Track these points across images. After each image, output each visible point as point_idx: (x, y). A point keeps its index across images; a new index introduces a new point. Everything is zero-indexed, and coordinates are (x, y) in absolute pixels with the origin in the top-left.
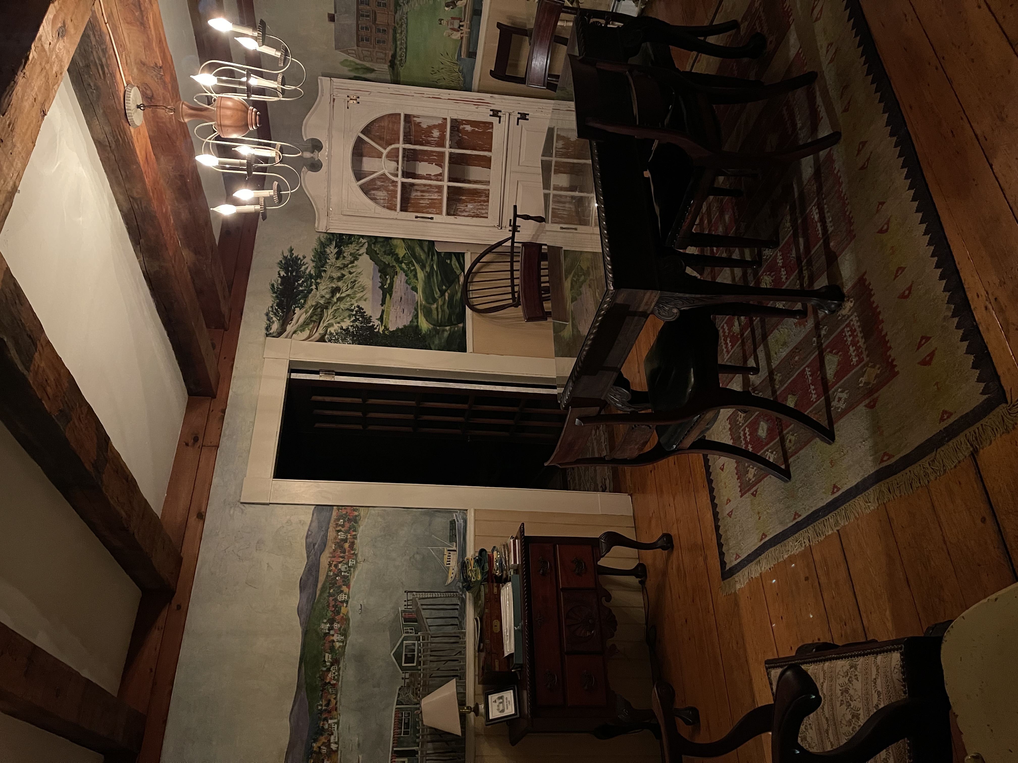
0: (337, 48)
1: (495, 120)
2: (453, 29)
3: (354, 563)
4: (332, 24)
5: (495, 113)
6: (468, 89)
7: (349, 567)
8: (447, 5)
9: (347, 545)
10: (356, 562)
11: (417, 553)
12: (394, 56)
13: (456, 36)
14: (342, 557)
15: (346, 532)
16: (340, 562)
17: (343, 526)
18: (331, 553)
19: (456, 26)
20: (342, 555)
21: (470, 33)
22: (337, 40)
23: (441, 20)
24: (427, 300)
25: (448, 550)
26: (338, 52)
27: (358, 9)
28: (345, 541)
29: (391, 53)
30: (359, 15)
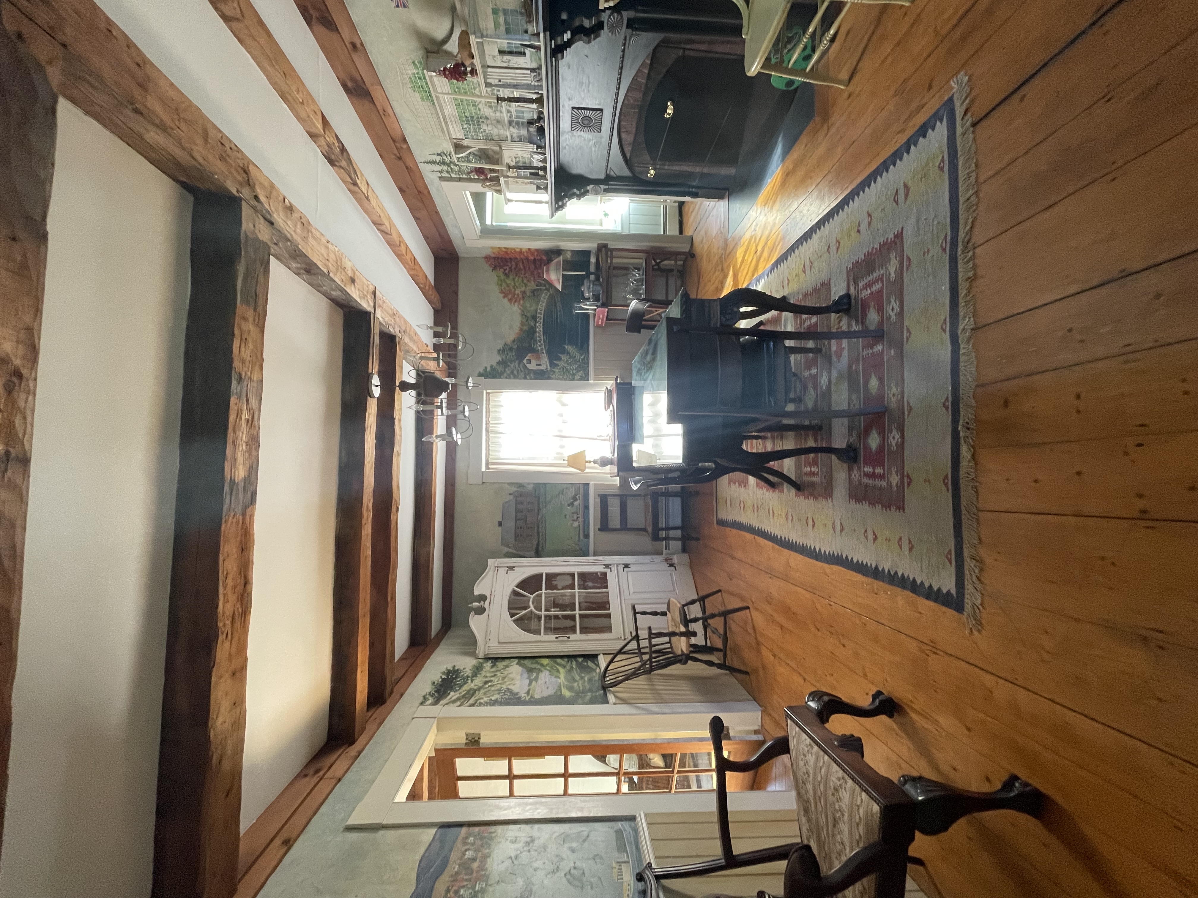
0: (502, 544)
1: (608, 570)
2: (574, 520)
3: (484, 886)
4: (500, 528)
5: (607, 566)
6: (586, 554)
7: (475, 892)
8: (569, 505)
9: (475, 865)
10: (486, 885)
11: (575, 868)
12: (538, 545)
13: (576, 524)
14: (466, 880)
15: (476, 851)
16: (463, 887)
17: (473, 844)
18: (452, 876)
19: (575, 518)
20: (467, 877)
21: (584, 521)
22: (502, 539)
23: (565, 515)
24: (568, 680)
25: (618, 862)
26: (503, 547)
27: (516, 516)
28: (474, 860)
29: (535, 543)
30: (517, 519)
